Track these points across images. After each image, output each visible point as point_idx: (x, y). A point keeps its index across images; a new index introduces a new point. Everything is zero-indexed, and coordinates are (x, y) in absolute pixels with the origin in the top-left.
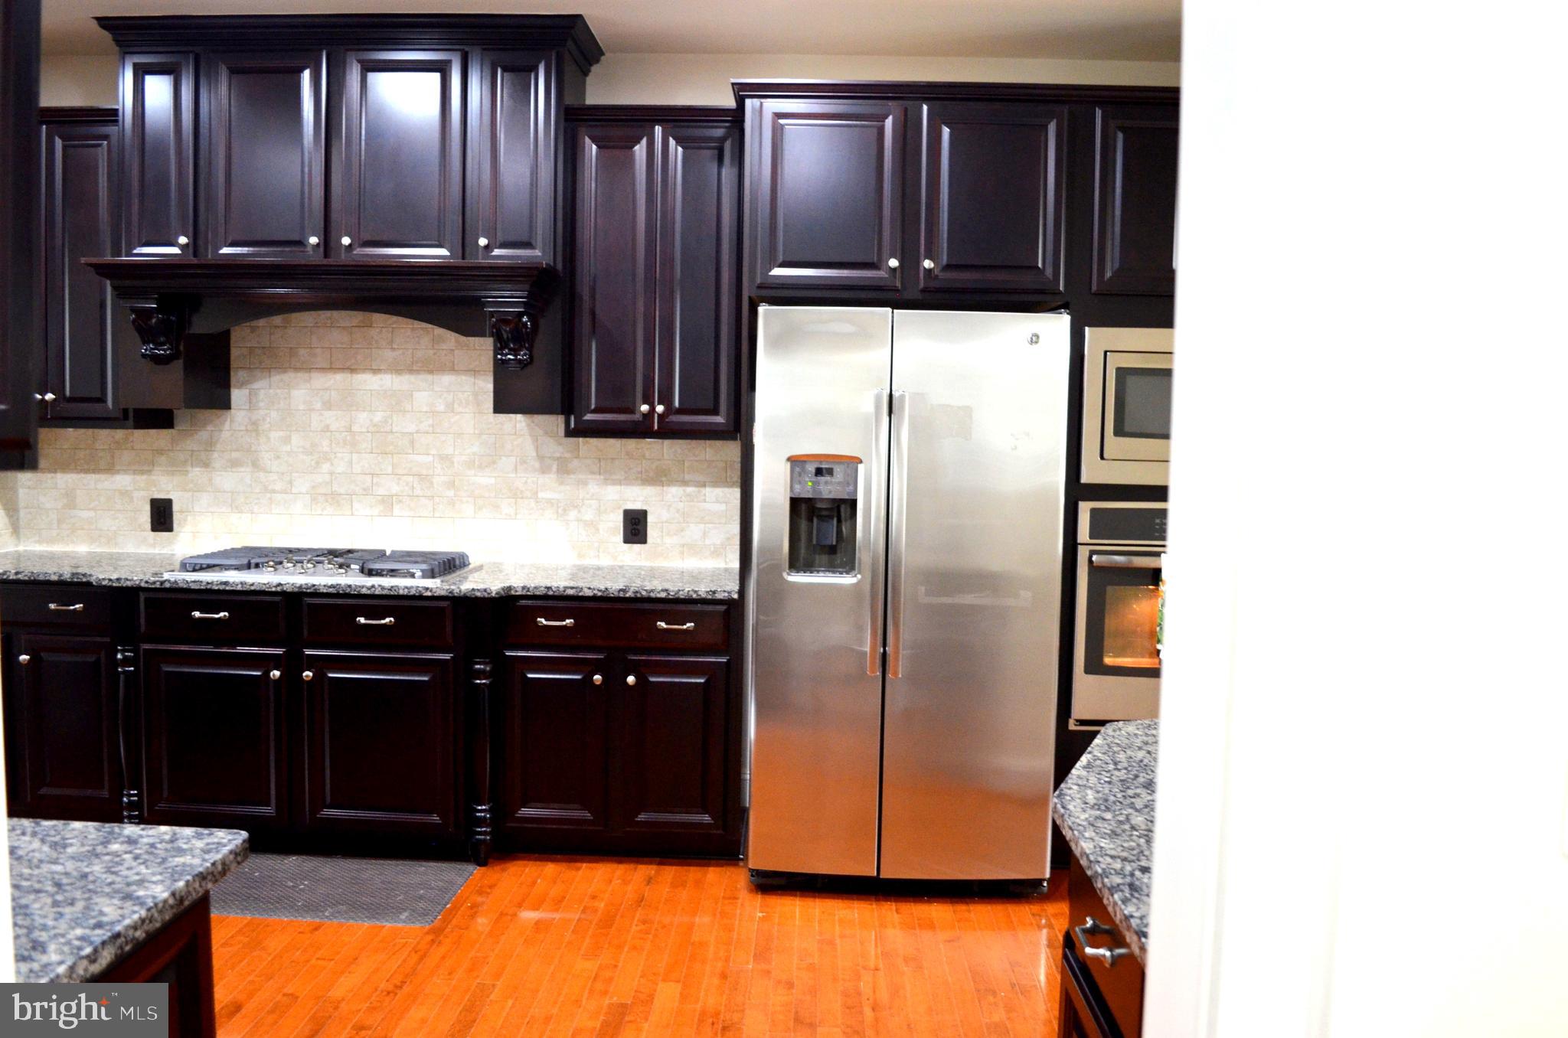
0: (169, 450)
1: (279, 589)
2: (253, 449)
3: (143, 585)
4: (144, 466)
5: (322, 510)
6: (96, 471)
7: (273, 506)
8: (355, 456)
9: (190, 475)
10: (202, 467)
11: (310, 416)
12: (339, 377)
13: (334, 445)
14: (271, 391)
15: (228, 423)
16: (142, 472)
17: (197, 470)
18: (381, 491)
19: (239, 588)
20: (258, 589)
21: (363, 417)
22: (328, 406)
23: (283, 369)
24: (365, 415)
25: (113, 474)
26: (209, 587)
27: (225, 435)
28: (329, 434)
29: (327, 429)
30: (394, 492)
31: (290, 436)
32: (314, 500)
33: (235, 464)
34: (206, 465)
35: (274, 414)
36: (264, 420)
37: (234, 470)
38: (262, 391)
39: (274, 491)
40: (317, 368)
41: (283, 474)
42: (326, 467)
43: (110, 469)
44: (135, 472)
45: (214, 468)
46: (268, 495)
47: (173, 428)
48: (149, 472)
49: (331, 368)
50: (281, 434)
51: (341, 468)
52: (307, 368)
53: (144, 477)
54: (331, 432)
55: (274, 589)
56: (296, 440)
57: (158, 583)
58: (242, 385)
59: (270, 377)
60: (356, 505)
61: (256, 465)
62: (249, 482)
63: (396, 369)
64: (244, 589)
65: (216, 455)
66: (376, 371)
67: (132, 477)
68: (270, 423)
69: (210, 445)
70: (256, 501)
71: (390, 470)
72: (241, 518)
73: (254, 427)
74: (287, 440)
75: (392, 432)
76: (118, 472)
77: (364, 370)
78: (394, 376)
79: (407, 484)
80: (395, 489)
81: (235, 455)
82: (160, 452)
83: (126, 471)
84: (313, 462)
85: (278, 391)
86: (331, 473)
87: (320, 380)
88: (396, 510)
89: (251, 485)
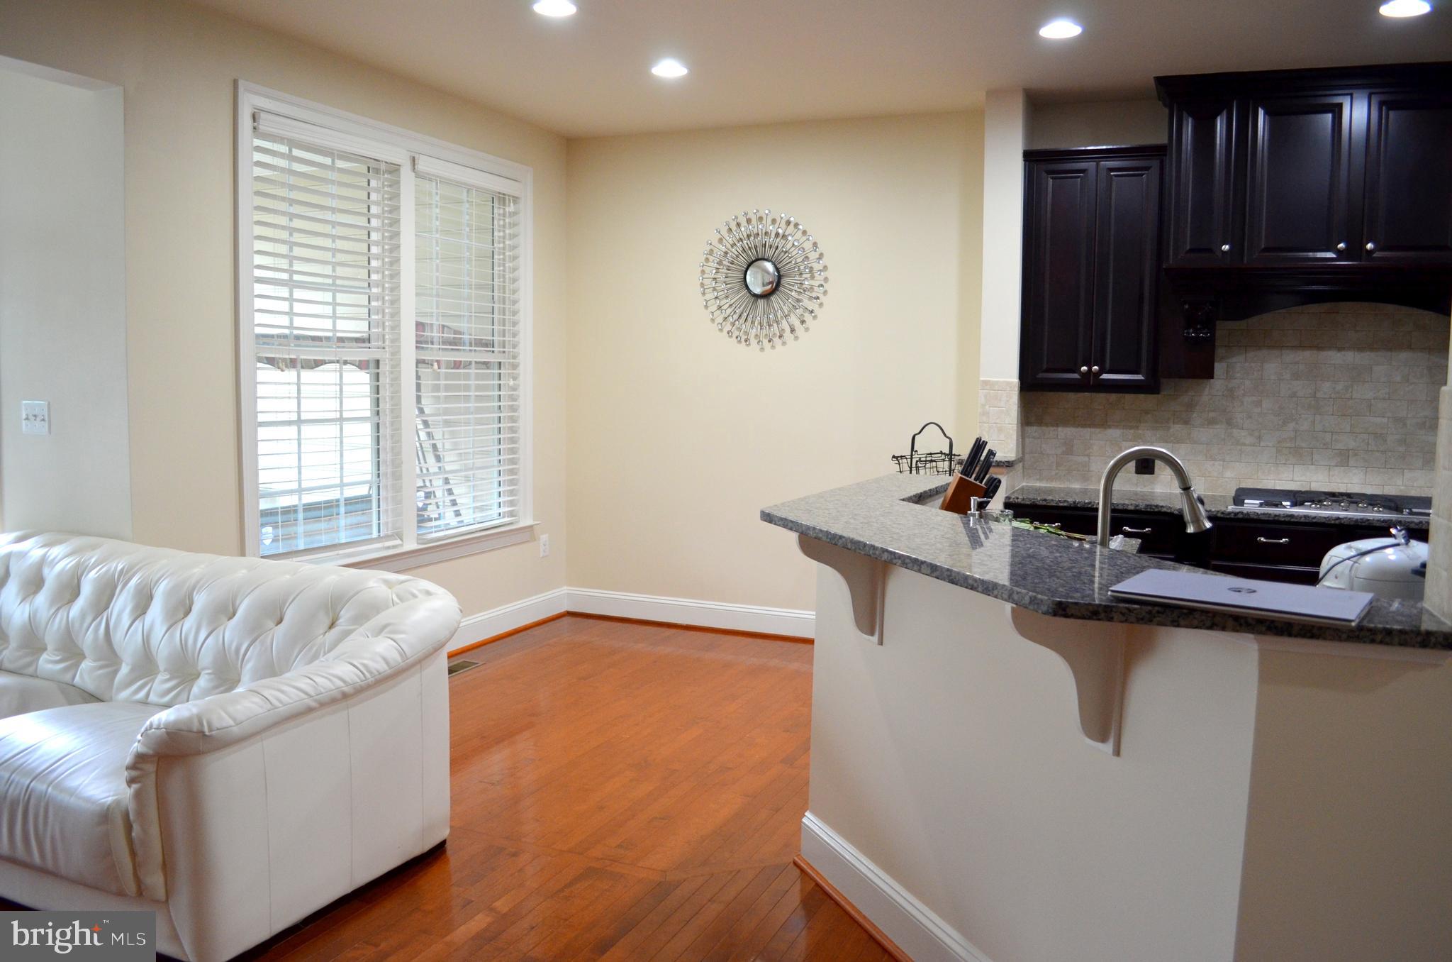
0: (1154, 410)
1: (1337, 522)
2: (1227, 411)
3: (1219, 515)
4: (1132, 422)
5: (1286, 460)
6: (1093, 425)
7: (1243, 456)
8: (1318, 417)
9: (1171, 430)
10: (1182, 424)
11: (1280, 384)
12: (1307, 354)
13: (1299, 408)
14: (1247, 364)
15: (1207, 389)
16: (1131, 428)
17: (1178, 427)
18: (1340, 446)
19: (1303, 520)
20: (1319, 521)
21: (1326, 386)
22: (1296, 376)
23: (1258, 347)
24: (1328, 384)
25: (1105, 428)
26: (1276, 518)
27: (1205, 398)
28: (1295, 399)
29: (1294, 395)
30: (1351, 447)
31: (1261, 401)
32: (1278, 451)
33: (1211, 422)
34: (1186, 422)
35: (1247, 383)
36: (1239, 387)
37: (1210, 427)
38: (1239, 365)
39: (1244, 444)
40: (1288, 346)
41: (1253, 431)
42: (1292, 425)
43: (1104, 424)
44: (1125, 427)
45: (1193, 425)
46: (1239, 447)
47: (1158, 393)
48: (1137, 428)
49: (1301, 347)
50: (1254, 398)
51: (1305, 426)
52: (1278, 346)
53: (1132, 431)
54: (1298, 397)
55: (1333, 522)
56: (1267, 404)
57: (1232, 514)
58: (1222, 359)
59: (1246, 353)
60: (1316, 457)
61: (1230, 423)
62: (1223, 436)
63: (1359, 347)
64: (1307, 521)
65: (1195, 415)
66: (1340, 349)
67: (1122, 431)
68: (1244, 390)
69: (1190, 407)
70: (1229, 452)
71: (1348, 429)
72: (1214, 465)
73: (1230, 394)
74: (1258, 404)
75: (1352, 398)
76: (1110, 427)
77: (1330, 348)
78: (1356, 353)
79: (1363, 441)
80: (1352, 444)
81: (1211, 415)
82: (1147, 412)
83: (1117, 427)
84: (1280, 423)
85: (1253, 364)
86: (1296, 431)
87: (1290, 356)
88: (1352, 462)
89: (1224, 439)
